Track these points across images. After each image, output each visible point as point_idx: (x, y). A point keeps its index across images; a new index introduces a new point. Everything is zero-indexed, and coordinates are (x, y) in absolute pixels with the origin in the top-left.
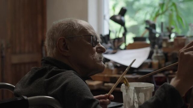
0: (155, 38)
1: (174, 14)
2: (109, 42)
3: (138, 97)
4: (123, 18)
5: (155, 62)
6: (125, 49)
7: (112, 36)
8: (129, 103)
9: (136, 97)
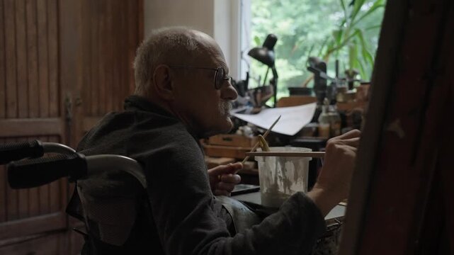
0: (324, 86)
1: (359, 48)
2: (246, 94)
3: (284, 170)
4: (271, 53)
5: (324, 126)
6: (275, 106)
7: (252, 84)
8: (268, 179)
9: (280, 169)
